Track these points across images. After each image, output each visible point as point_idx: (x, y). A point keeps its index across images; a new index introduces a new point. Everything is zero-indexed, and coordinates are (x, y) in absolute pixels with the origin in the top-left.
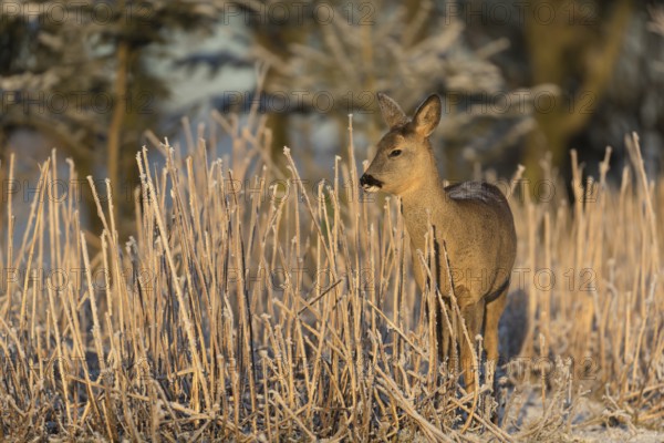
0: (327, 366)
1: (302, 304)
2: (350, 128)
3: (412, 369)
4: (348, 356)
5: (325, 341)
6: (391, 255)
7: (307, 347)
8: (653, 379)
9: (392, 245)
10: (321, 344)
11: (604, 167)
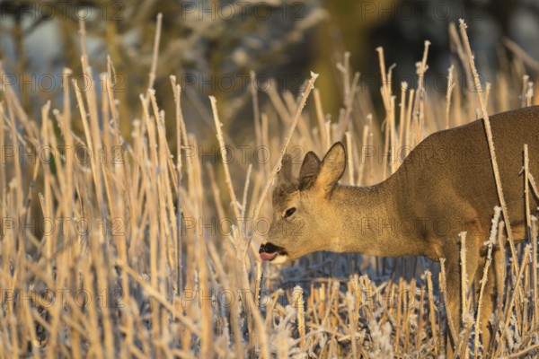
0: (65, 352)
1: (27, 269)
2: (82, 31)
3: (180, 347)
4: (93, 334)
5: (61, 319)
6: (145, 198)
7: (38, 325)
8: (502, 348)
9: (146, 184)
10: (55, 321)
11: (422, 67)
